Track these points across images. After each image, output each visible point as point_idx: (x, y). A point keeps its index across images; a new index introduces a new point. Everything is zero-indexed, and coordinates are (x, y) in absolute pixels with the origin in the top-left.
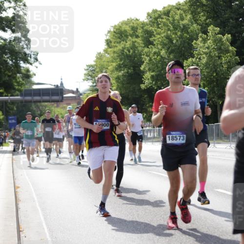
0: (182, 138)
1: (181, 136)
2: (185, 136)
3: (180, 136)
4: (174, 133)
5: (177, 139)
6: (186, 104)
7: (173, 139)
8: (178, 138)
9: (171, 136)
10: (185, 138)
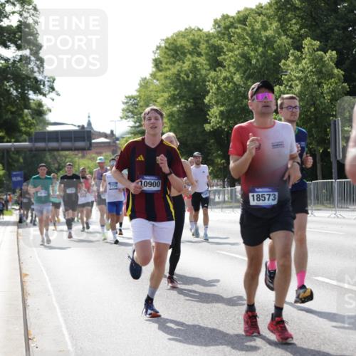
0: (272, 197)
1: (271, 193)
2: (277, 194)
3: (270, 195)
4: (260, 190)
5: (265, 198)
6: (279, 145)
7: (259, 199)
8: (267, 197)
9: (255, 194)
10: (277, 197)
